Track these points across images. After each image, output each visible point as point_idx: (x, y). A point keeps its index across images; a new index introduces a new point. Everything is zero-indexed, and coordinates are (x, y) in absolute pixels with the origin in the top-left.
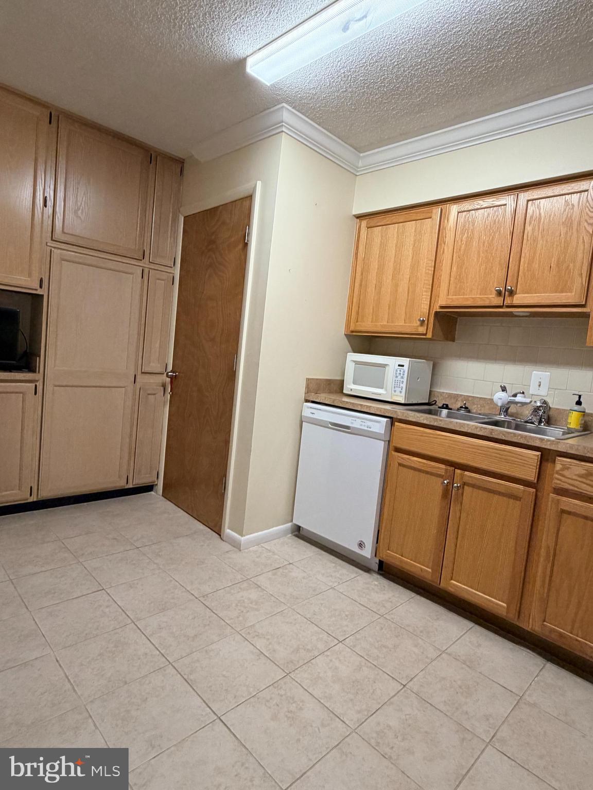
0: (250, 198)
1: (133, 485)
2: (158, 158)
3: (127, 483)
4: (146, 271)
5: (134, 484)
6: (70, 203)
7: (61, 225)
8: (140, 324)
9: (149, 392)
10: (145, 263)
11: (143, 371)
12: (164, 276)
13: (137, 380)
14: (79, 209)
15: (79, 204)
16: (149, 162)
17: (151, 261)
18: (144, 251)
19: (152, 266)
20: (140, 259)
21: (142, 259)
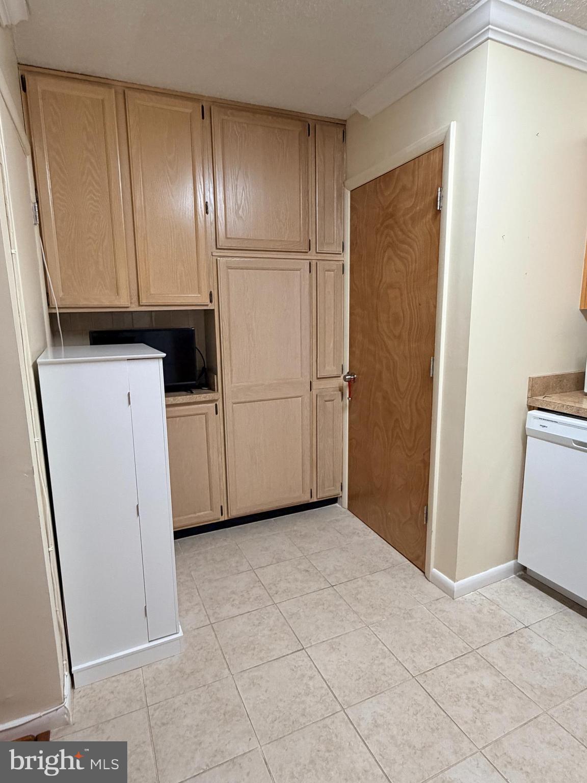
0: (441, 148)
1: (317, 499)
2: (317, 126)
3: (311, 497)
4: (314, 263)
5: (318, 497)
6: (231, 204)
7: (224, 230)
8: (311, 326)
9: (326, 399)
10: (312, 255)
11: (318, 377)
12: (334, 265)
13: (314, 387)
14: (239, 208)
15: (239, 202)
16: (308, 135)
17: (317, 251)
18: (310, 240)
19: (320, 257)
20: (306, 251)
21: (308, 250)
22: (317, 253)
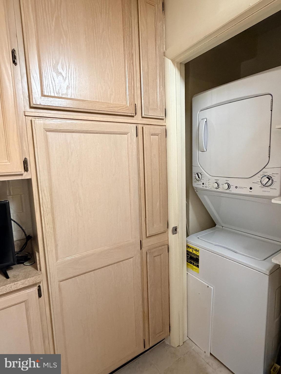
3: (144, 347)
4: (140, 127)
5: (150, 345)
10: (138, 119)
11: (147, 235)
17: (143, 116)
18: (136, 105)
19: (145, 121)
20: (133, 115)
21: (135, 114)
22: (143, 117)
